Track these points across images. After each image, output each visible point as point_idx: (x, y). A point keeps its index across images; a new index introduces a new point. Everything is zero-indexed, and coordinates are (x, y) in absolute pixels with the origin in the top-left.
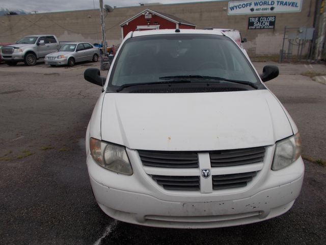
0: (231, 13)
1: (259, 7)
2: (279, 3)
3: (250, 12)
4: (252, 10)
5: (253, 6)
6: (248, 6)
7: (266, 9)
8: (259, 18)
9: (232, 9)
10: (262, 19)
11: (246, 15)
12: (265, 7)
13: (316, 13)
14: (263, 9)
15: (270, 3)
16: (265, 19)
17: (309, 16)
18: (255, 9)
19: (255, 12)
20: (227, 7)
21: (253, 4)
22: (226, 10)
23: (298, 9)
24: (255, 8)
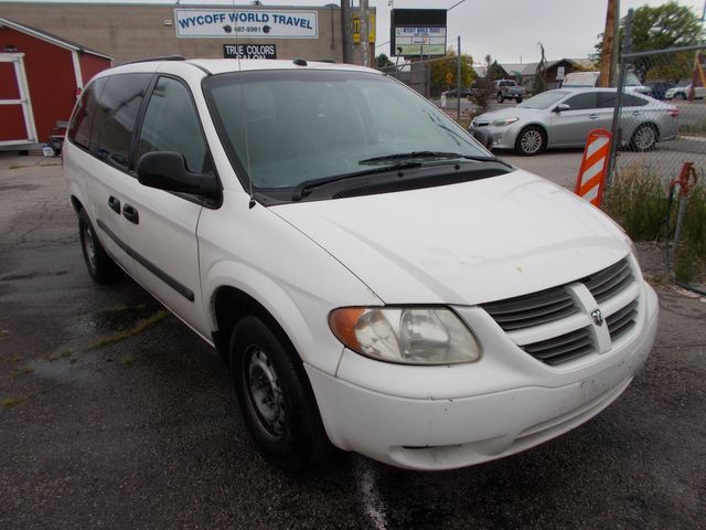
0: (183, 32)
1: (239, 24)
2: (278, 19)
3: (223, 33)
4: (228, 29)
5: (227, 21)
6: (218, 21)
7: (255, 29)
8: (245, 46)
9: (184, 24)
10: (250, 50)
11: (217, 40)
12: (252, 24)
13: (345, 42)
14: (248, 30)
15: (260, 18)
16: (257, 49)
17: (333, 46)
18: (233, 27)
19: (233, 33)
20: (173, 21)
21: (227, 17)
22: (172, 27)
23: (312, 33)
24: (233, 25)
